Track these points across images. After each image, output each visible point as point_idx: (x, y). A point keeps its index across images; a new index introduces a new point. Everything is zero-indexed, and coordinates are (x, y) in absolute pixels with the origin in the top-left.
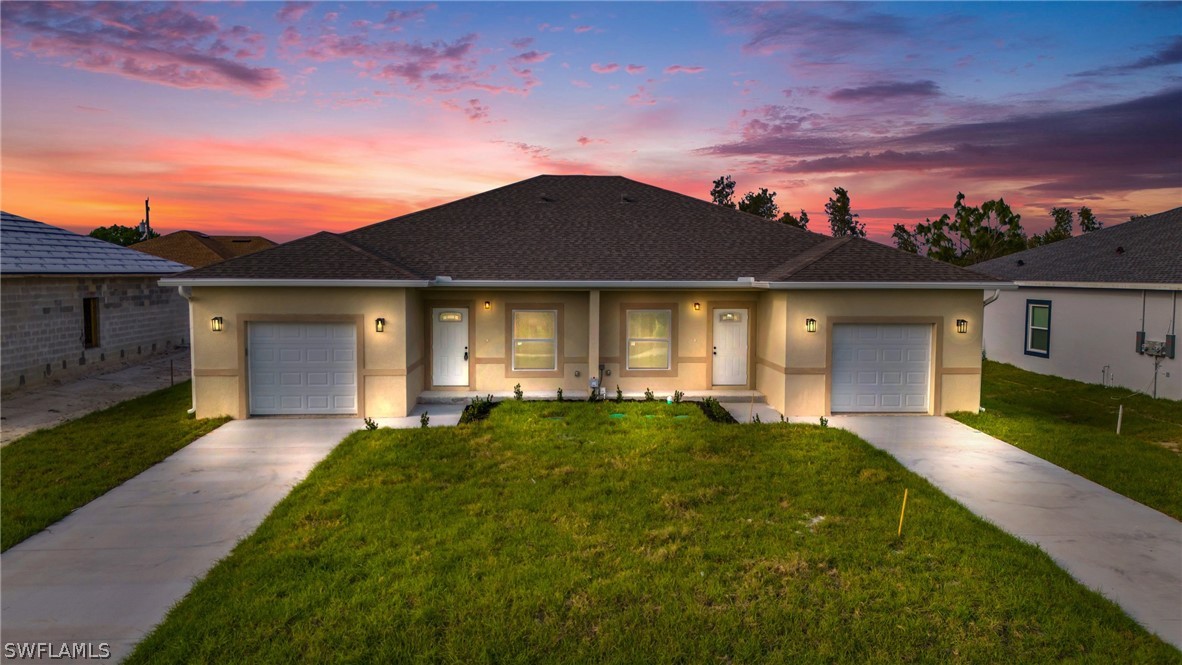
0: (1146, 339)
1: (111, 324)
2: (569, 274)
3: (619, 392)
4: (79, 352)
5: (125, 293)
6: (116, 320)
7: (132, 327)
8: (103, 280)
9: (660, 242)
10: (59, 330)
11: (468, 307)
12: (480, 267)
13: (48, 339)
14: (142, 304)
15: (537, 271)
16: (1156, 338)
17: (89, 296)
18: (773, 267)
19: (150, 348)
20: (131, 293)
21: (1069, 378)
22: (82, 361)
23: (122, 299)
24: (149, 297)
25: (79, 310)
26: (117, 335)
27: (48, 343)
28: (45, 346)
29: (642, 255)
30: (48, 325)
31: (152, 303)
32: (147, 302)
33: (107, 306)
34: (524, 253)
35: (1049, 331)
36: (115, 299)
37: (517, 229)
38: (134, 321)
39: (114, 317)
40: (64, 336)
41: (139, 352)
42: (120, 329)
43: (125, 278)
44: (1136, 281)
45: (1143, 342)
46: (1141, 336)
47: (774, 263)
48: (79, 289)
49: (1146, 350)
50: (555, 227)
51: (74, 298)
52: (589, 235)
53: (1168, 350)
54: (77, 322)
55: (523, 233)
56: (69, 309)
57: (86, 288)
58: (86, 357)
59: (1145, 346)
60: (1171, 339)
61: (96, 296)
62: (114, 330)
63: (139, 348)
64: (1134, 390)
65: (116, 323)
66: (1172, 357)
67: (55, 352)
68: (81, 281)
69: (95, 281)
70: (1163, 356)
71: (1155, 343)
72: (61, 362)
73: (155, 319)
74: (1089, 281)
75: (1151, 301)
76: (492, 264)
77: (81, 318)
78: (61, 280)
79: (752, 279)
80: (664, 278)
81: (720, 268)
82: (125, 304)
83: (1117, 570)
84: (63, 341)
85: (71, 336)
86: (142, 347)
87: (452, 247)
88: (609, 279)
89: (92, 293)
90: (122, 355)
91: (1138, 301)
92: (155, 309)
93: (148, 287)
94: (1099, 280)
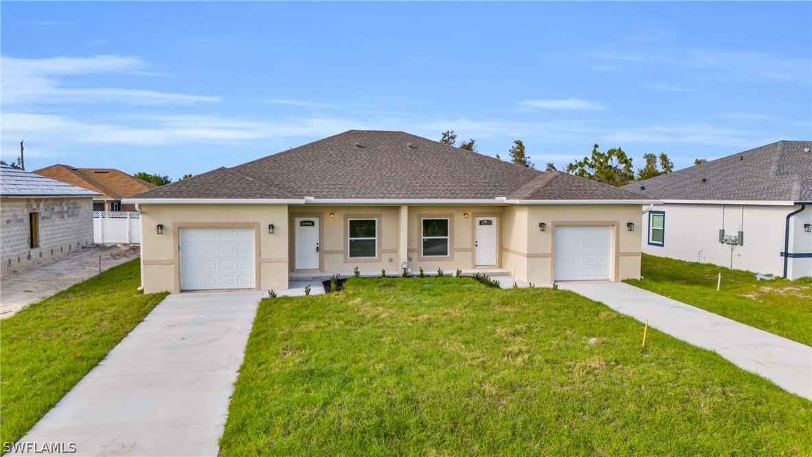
0: (725, 234)
1: (45, 231)
2: (388, 195)
3: (422, 271)
4: (27, 251)
5: (53, 209)
6: (47, 229)
7: (57, 233)
8: (41, 200)
9: (440, 175)
10: (16, 235)
11: (319, 217)
12: (330, 191)
13: (9, 242)
14: (63, 217)
15: (367, 193)
16: (732, 233)
17: (32, 212)
18: (514, 190)
19: (68, 248)
20: (57, 209)
21: (677, 259)
22: (29, 257)
23: (51, 214)
24: (67, 212)
25: (27, 221)
26: (49, 239)
27: (9, 244)
28: (7, 246)
29: (431, 183)
30: (9, 232)
31: (69, 216)
32: (66, 216)
33: (43, 218)
34: (355, 181)
35: (663, 230)
36: (48, 214)
37: (346, 165)
38: (59, 229)
39: (47, 227)
40: (18, 240)
41: (62, 251)
42: (51, 235)
43: (52, 199)
44: (718, 199)
45: (723, 236)
46: (722, 233)
47: (514, 188)
48: (27, 206)
49: (726, 240)
50: (370, 164)
51: (23, 212)
52: (393, 170)
53: (740, 240)
54: (26, 229)
55: (350, 168)
56: (22, 221)
57: (31, 206)
58: (31, 254)
59: (725, 238)
60: (741, 234)
61: (37, 211)
62: (47, 235)
63: (62, 248)
64: (718, 265)
65: (48, 230)
66: (742, 245)
67: (14, 251)
68: (28, 200)
69: (36, 200)
70: (736, 244)
71: (731, 236)
72: (17, 258)
73: (70, 227)
74: (689, 199)
75: (727, 210)
76: (337, 189)
77: (29, 227)
78: (16, 200)
79: (504, 198)
80: (449, 198)
81: (481, 191)
82: (53, 217)
83: (758, 363)
84: (18, 243)
85: (23, 239)
86: (63, 247)
87: (307, 177)
88: (414, 198)
89: (35, 209)
90: (52, 253)
91: (720, 210)
92: (71, 220)
93: (67, 205)
94: (696, 199)
